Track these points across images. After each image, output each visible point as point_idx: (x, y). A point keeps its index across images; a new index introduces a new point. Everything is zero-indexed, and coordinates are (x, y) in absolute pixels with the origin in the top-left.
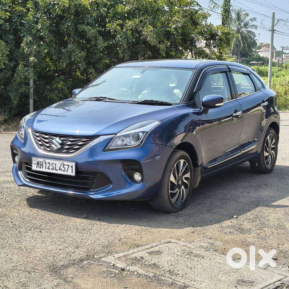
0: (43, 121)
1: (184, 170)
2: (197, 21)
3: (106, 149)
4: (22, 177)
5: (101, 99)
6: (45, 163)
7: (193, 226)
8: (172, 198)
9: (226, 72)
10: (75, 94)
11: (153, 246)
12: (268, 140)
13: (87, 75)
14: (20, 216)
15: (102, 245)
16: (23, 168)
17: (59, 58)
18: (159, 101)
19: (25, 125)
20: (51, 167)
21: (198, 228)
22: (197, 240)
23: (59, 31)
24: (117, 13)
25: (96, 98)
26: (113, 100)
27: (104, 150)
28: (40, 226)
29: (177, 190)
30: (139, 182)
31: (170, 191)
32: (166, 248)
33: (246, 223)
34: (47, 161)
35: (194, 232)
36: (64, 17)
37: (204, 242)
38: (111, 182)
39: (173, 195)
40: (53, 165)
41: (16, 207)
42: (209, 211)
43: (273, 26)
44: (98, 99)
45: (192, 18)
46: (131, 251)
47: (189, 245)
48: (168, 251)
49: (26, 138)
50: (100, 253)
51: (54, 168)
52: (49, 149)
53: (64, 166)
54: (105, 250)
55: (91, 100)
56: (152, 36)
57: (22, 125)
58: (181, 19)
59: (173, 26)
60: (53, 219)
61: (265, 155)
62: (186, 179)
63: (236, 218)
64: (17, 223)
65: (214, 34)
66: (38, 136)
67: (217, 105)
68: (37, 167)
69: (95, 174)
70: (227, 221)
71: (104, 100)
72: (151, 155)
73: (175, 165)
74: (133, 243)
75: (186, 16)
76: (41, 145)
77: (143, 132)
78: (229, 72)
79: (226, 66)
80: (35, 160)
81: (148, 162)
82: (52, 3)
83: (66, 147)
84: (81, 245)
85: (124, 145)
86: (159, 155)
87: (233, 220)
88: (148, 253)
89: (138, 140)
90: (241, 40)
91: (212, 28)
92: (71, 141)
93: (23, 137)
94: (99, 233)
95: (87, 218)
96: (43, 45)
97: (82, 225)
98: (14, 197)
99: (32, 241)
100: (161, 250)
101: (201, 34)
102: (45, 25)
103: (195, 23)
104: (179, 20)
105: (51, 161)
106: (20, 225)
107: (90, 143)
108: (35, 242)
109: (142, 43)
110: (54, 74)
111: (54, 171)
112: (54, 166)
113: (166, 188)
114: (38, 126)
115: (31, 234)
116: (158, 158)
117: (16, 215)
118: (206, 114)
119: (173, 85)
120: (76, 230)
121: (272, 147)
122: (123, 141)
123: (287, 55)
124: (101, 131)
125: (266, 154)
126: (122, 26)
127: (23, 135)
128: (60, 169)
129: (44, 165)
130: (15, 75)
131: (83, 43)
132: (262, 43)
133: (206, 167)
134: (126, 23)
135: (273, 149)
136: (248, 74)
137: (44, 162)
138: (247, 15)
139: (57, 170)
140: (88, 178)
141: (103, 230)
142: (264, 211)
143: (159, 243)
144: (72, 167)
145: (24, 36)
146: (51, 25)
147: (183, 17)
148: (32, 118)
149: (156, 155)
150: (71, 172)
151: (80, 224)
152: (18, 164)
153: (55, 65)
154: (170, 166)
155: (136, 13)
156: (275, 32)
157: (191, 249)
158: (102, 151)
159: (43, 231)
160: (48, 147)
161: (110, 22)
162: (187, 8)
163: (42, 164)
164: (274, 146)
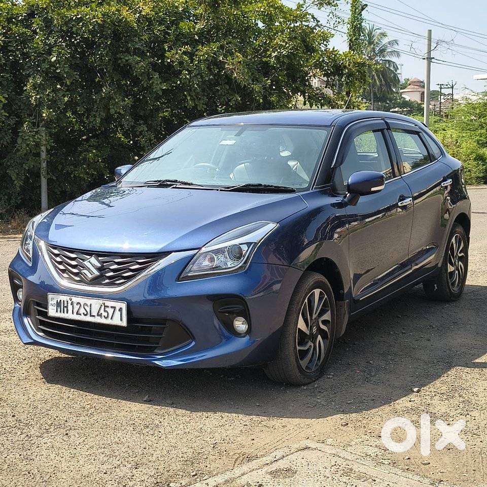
0: (66, 226)
1: (320, 308)
2: (312, 44)
3: (181, 277)
4: (31, 327)
5: (169, 183)
6: (72, 304)
7: (343, 412)
8: (302, 359)
9: (382, 130)
10: (120, 174)
11: (277, 458)
12: (452, 244)
13: (134, 136)
14: (29, 402)
15: (182, 459)
16: (32, 312)
17: (88, 111)
18: (272, 186)
19: (34, 234)
20: (82, 311)
21: (354, 415)
22: (356, 441)
23: (87, 65)
24: (183, 34)
25: (159, 181)
26: (189, 184)
27: (178, 279)
28: (66, 421)
29: (310, 343)
30: (243, 335)
31: (298, 348)
32: (303, 461)
33: (436, 401)
34: (76, 299)
35: (347, 424)
36: (94, 43)
37: (370, 445)
38: (193, 336)
39: (303, 354)
40: (86, 307)
41: (22, 383)
42: (367, 380)
43: (429, 52)
44: (163, 184)
45: (304, 41)
46: (237, 472)
47: (343, 454)
48: (306, 468)
49: (36, 258)
50: (180, 476)
51: (89, 312)
52: (78, 279)
53: (107, 309)
54: (190, 469)
55: (149, 185)
56: (240, 70)
57: (29, 234)
58: (286, 43)
59: (273, 54)
60: (89, 406)
61: (449, 271)
62: (325, 322)
63: (418, 392)
64: (23, 417)
65: (340, 66)
66: (57, 255)
67: (373, 189)
68: (57, 311)
69: (163, 321)
70: (402, 399)
71: (173, 185)
72: (262, 286)
73: (306, 301)
74: (239, 451)
75: (295, 38)
76: (63, 271)
77: (249, 244)
78: (387, 129)
79: (382, 119)
80: (52, 299)
81: (258, 297)
82: (74, 18)
83: (108, 275)
84: (144, 460)
85: (213, 269)
86: (278, 282)
87: (412, 397)
88: (271, 473)
89: (239, 258)
90: (375, 75)
91: (335, 55)
92: (118, 264)
93: (31, 256)
94: (175, 434)
95: (150, 401)
96: (60, 89)
97: (143, 416)
98: (17, 362)
99: (52, 456)
100: (293, 467)
101: (319, 65)
102: (62, 56)
103: (309, 49)
104: (284, 44)
105: (82, 300)
106: (28, 422)
107: (153, 267)
108: (57, 458)
109: (223, 82)
110: (81, 137)
111: (88, 319)
112: (88, 310)
113: (292, 343)
114: (56, 236)
115: (50, 440)
116: (277, 287)
117: (22, 400)
118: (355, 205)
119: (285, 154)
120: (132, 429)
121: (460, 255)
122: (212, 260)
123: (448, 98)
124: (172, 243)
125: (451, 269)
126: (191, 55)
127: (31, 252)
128: (99, 315)
129: (70, 307)
130: (19, 141)
131: (126, 84)
132: (408, 80)
133: (356, 298)
134: (197, 50)
135: (460, 259)
136: (417, 133)
137: (70, 302)
138: (384, 35)
139: (94, 316)
140: (149, 330)
141: (181, 427)
142: (464, 376)
143: (287, 450)
144: (121, 310)
145: (29, 76)
146: (73, 56)
147: (291, 39)
148: (45, 220)
149: (274, 283)
150: (119, 320)
151: (139, 415)
152: (22, 304)
153: (82, 121)
154: (298, 303)
155: (213, 34)
156: (433, 60)
157: (349, 463)
158: (176, 281)
159: (71, 433)
160: (76, 274)
161: (170, 48)
162: (296, 25)
163: (66, 305)
164: (462, 254)
